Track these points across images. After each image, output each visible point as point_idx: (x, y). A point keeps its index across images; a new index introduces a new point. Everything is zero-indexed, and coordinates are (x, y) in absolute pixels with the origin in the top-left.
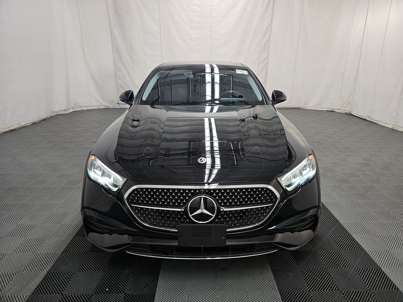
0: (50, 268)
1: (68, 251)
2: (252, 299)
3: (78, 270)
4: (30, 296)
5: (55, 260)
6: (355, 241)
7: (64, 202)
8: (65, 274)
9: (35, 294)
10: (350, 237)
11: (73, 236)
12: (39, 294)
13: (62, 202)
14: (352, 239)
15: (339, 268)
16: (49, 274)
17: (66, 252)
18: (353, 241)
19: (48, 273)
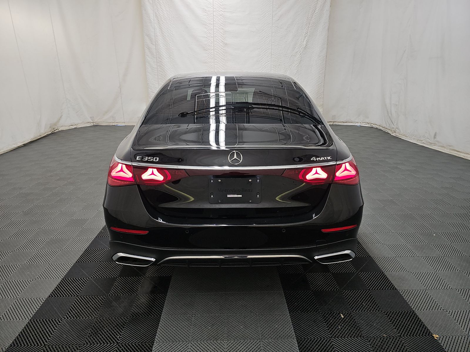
0: (32, 315)
1: (55, 294)
2: (264, 349)
3: (66, 317)
4: (7, 349)
5: (39, 306)
6: (387, 280)
7: (54, 237)
8: (50, 322)
9: (13, 345)
10: (382, 274)
11: (62, 278)
12: (18, 346)
13: (52, 237)
14: (384, 277)
15: (375, 311)
16: (32, 323)
17: (52, 296)
18: (385, 279)
19: (31, 321)
